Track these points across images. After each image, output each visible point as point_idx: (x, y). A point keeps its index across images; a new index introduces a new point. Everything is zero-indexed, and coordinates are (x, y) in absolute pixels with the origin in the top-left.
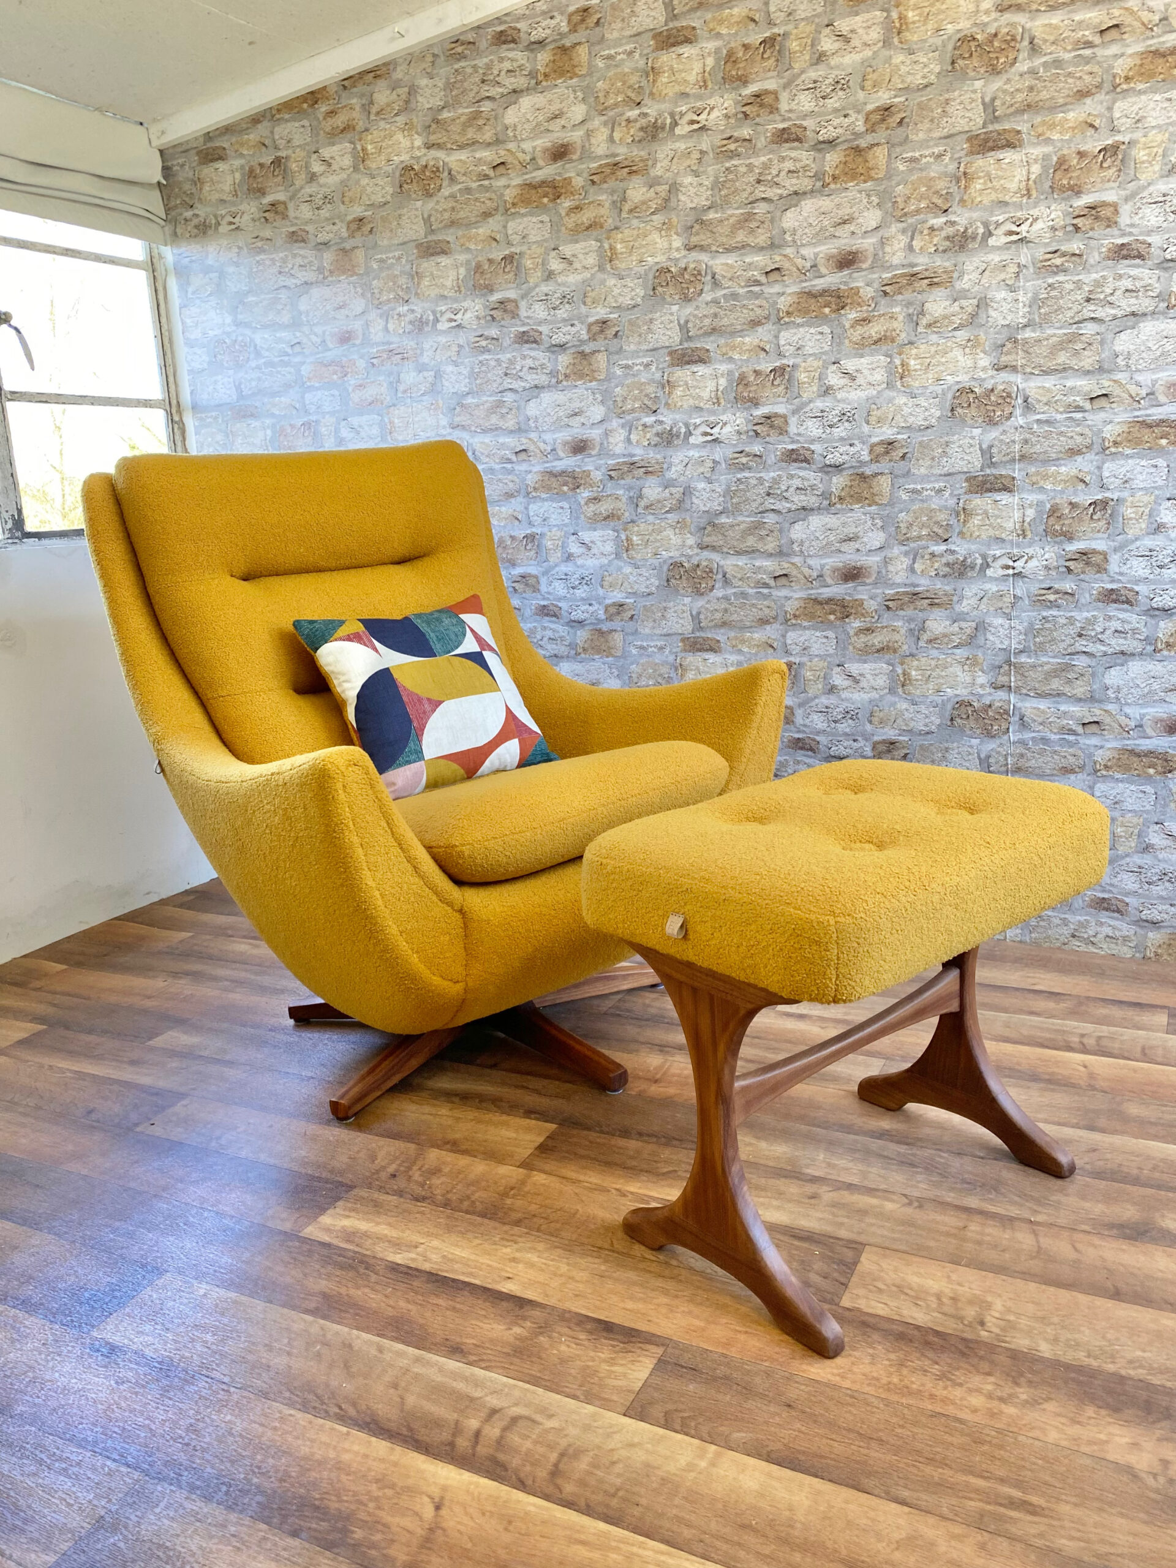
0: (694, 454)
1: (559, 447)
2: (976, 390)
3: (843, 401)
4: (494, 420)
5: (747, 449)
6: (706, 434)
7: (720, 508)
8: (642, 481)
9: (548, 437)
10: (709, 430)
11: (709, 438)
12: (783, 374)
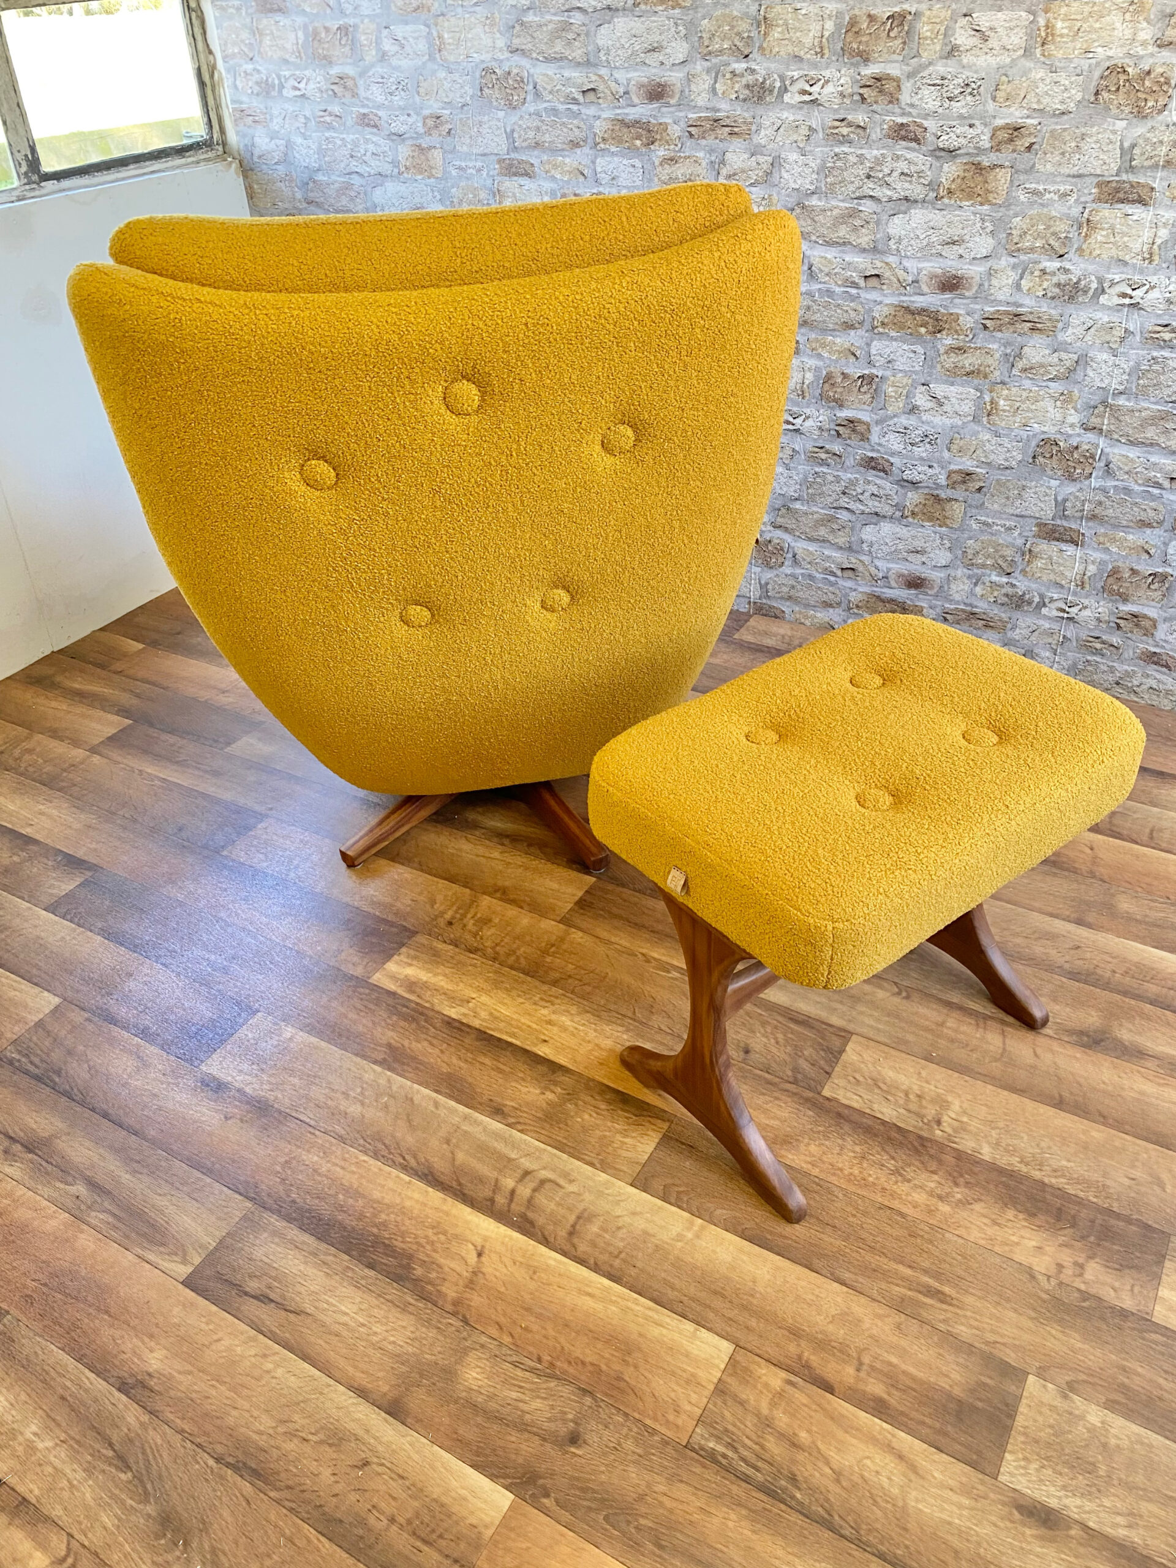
0: (788, 115)
1: (633, 89)
2: (1130, 70)
3: (969, 67)
4: (559, 47)
5: (849, 117)
6: (804, 92)
7: (812, 188)
8: (726, 144)
9: (620, 75)
10: (808, 88)
11: (807, 98)
12: (902, 24)
